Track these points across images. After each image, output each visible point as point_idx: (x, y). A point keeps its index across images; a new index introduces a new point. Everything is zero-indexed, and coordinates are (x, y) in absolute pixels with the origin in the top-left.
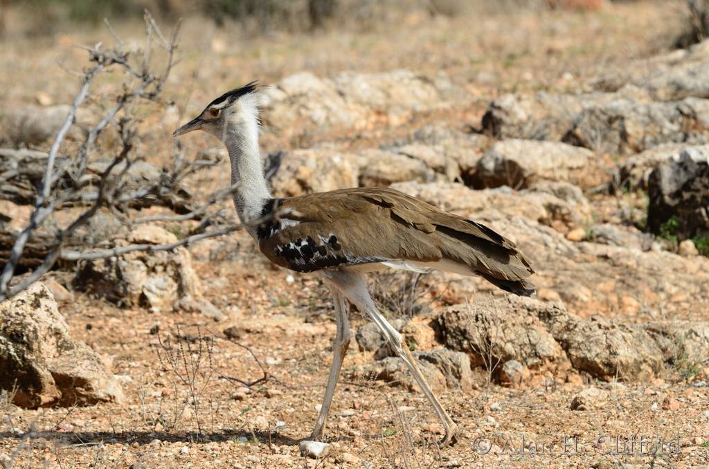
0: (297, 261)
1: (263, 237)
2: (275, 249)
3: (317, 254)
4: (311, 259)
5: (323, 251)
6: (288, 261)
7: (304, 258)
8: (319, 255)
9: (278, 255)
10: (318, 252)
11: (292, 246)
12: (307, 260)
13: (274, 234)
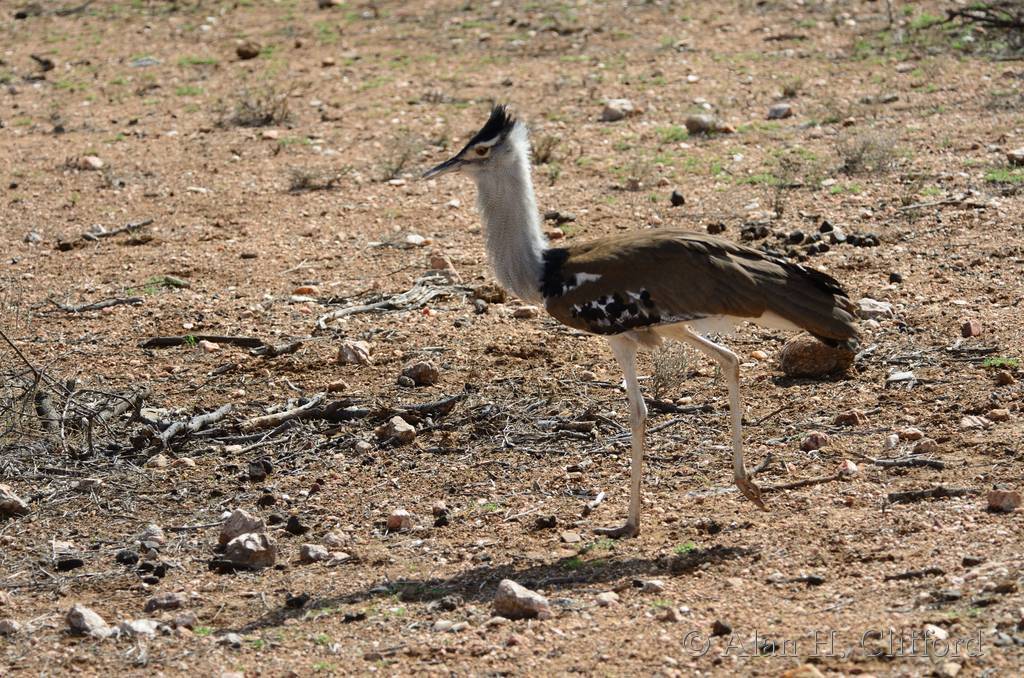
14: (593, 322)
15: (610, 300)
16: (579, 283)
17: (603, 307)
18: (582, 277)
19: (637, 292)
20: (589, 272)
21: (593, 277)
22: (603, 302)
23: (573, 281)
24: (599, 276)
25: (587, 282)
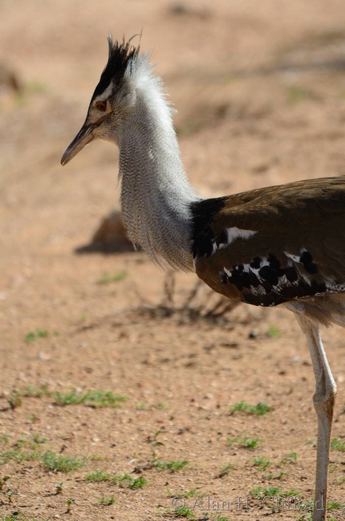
0: (254, 290)
1: (201, 255)
2: (220, 273)
3: (284, 279)
4: (275, 287)
5: (292, 274)
6: (241, 289)
7: (264, 285)
8: (286, 281)
9: (225, 282)
10: (285, 276)
11: (247, 268)
12: (268, 289)
13: (217, 250)
14: (245, 289)
15: (265, 263)
16: (230, 240)
17: (256, 272)
18: (233, 233)
19: (297, 254)
20: (241, 226)
21: (246, 234)
22: (256, 265)
23: (223, 238)
24: (252, 233)
25: (239, 240)
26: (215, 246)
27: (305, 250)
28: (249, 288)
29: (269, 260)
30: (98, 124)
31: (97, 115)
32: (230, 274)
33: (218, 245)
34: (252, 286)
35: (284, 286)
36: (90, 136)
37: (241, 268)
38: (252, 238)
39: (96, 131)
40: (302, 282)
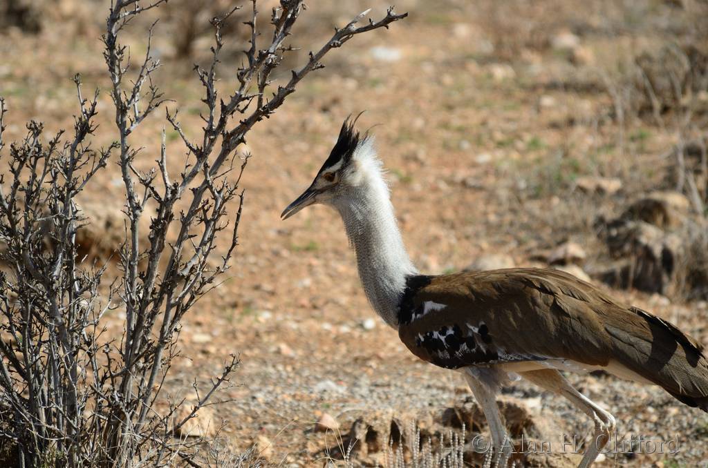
0: (440, 354)
1: (403, 323)
2: (416, 338)
3: (464, 347)
4: (457, 353)
5: (471, 342)
7: (448, 350)
8: (466, 348)
10: (465, 344)
12: (452, 354)
13: (415, 319)
26: (413, 315)
27: (483, 323)
28: (437, 352)
29: (453, 329)
30: (322, 191)
31: (323, 183)
32: (422, 339)
33: (416, 315)
34: (439, 351)
35: (464, 352)
36: (313, 200)
37: (432, 334)
38: (442, 310)
39: (318, 197)
40: (479, 350)
